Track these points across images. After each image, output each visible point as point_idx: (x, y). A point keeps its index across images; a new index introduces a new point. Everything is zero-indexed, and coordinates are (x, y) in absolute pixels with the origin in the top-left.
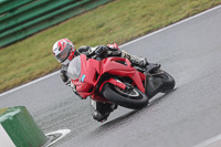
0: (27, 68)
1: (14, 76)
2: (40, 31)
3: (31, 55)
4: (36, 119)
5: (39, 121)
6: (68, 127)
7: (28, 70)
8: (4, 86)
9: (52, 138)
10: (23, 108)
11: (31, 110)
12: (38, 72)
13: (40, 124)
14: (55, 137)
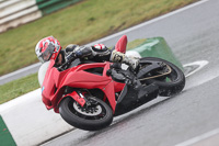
1: (154, 7)
5: (178, 52)
8: (143, 16)
9: (189, 69)
10: (161, 39)
11: (170, 41)
13: (177, 55)
14: (193, 68)
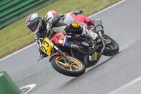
0: (5, 47)
2: (12, 22)
3: (7, 38)
4: (13, 79)
6: (34, 83)
7: (7, 48)
9: (24, 90)
10: (4, 72)
12: (13, 48)
13: (16, 82)
